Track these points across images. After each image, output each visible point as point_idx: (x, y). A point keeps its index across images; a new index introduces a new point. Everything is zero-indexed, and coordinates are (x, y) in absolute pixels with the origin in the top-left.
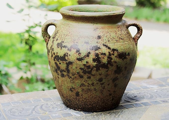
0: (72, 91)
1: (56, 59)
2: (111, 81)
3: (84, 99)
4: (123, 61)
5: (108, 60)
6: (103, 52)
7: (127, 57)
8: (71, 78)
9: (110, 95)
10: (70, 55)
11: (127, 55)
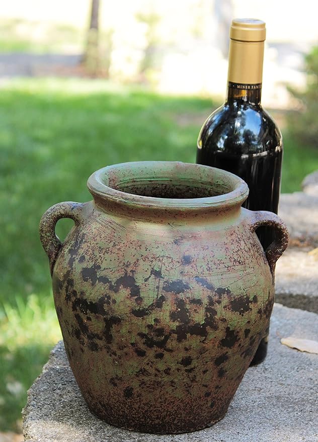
0: (115, 385)
1: (78, 308)
2: (210, 364)
3: (144, 404)
4: (243, 315)
5: (207, 315)
6: (196, 297)
7: (251, 306)
8: (116, 355)
9: (208, 395)
10: (114, 302)
11: (251, 302)
